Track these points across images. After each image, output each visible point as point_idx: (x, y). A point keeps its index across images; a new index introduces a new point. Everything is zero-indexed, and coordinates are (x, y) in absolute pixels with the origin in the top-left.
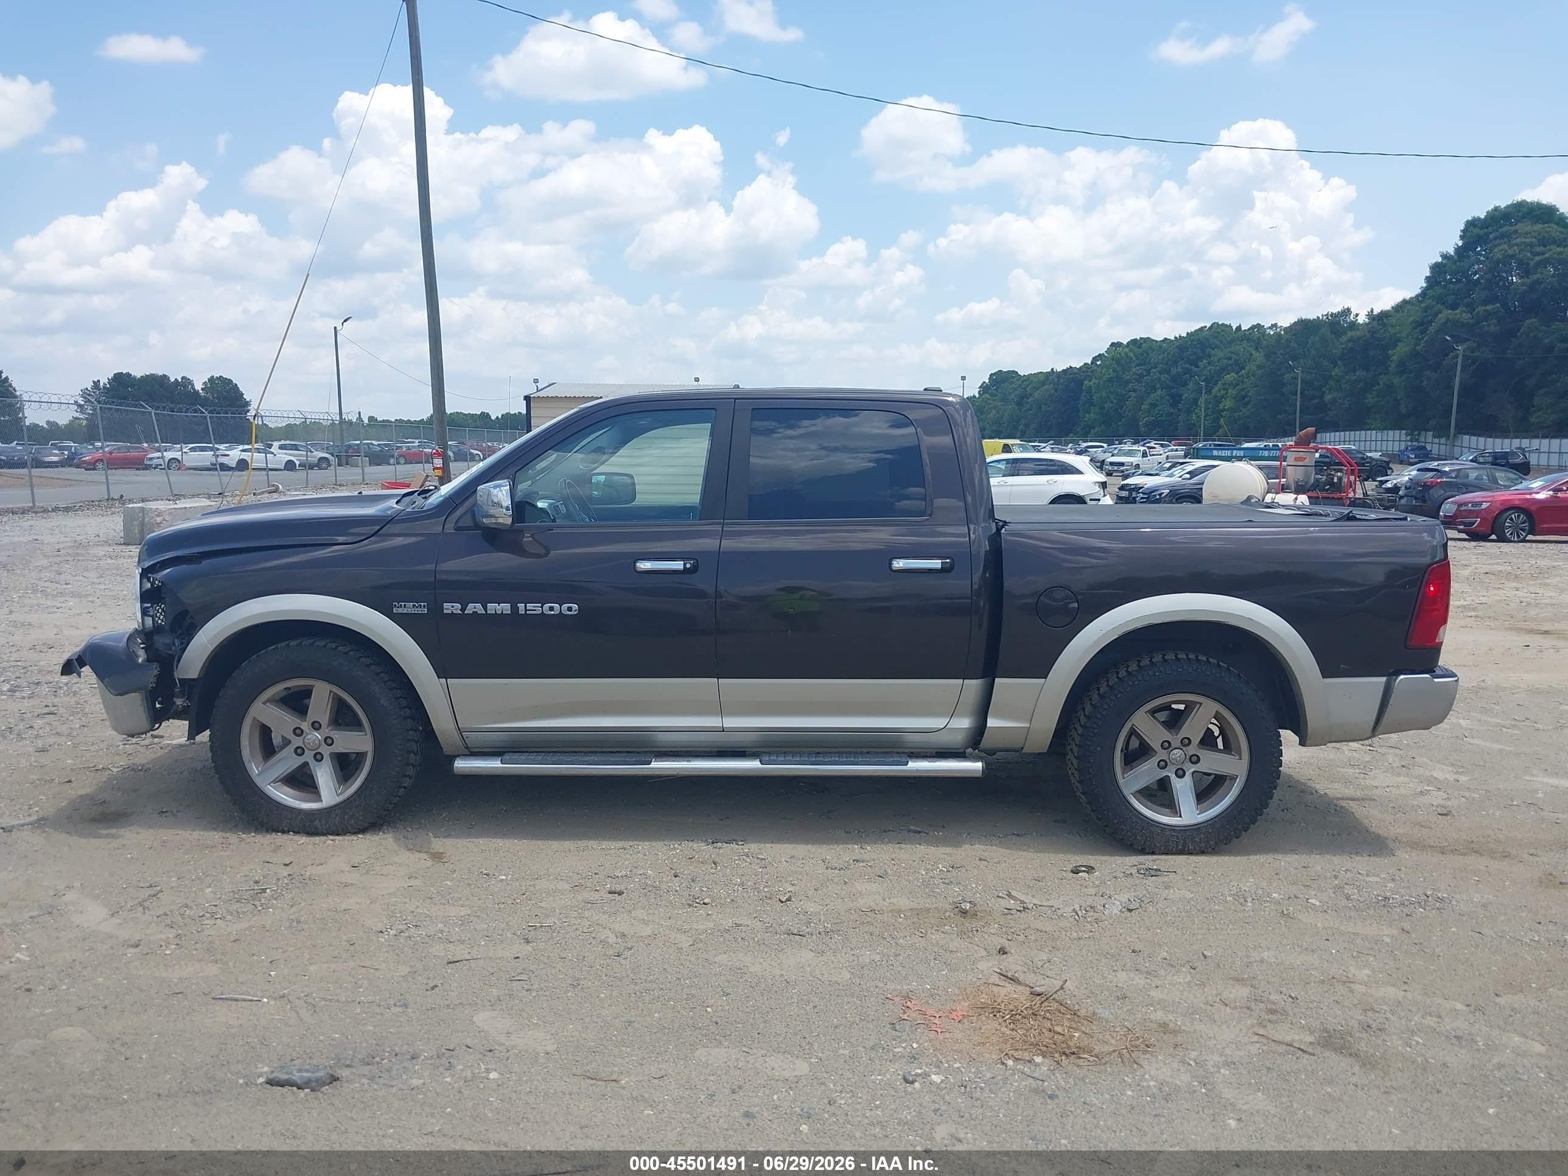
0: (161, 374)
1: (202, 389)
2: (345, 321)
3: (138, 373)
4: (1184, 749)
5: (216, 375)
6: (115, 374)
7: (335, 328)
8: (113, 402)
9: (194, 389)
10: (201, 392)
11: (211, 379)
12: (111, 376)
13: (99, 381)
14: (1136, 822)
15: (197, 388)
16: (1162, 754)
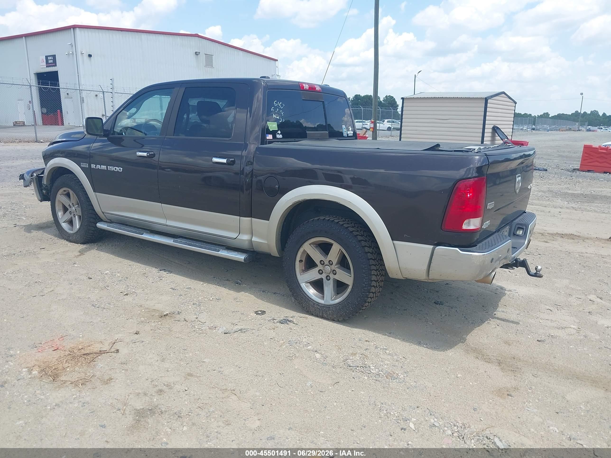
0: (370, 95)
1: (383, 100)
2: (419, 72)
3: (362, 95)
4: (330, 266)
5: (388, 95)
6: (355, 95)
7: (415, 75)
8: (353, 107)
9: (380, 100)
10: (382, 101)
11: (386, 97)
12: (354, 96)
13: (350, 98)
14: (303, 297)
15: (381, 100)
16: (320, 267)
